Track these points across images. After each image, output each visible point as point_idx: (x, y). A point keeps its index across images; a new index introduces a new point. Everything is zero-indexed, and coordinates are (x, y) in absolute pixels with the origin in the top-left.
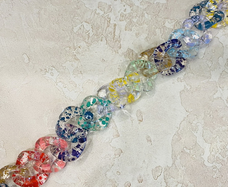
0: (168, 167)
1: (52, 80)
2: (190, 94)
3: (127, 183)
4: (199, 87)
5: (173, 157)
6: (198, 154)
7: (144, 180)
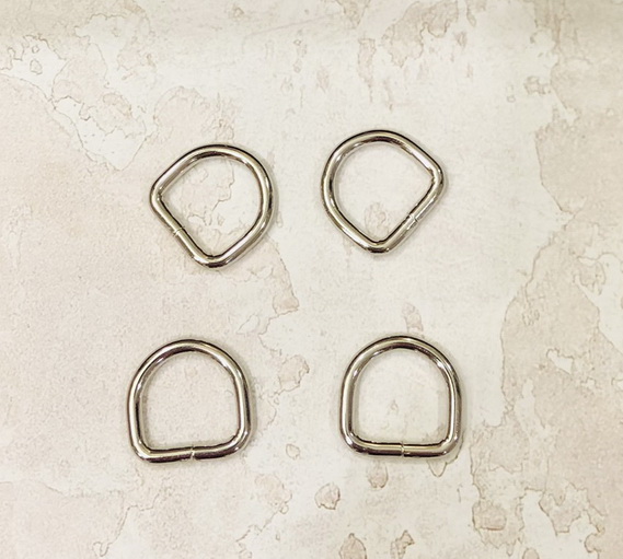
0: (488, 426)
1: (36, 90)
2: (576, 143)
3: (327, 488)
4: (611, 113)
5: (505, 385)
6: (605, 375)
7: (393, 478)
